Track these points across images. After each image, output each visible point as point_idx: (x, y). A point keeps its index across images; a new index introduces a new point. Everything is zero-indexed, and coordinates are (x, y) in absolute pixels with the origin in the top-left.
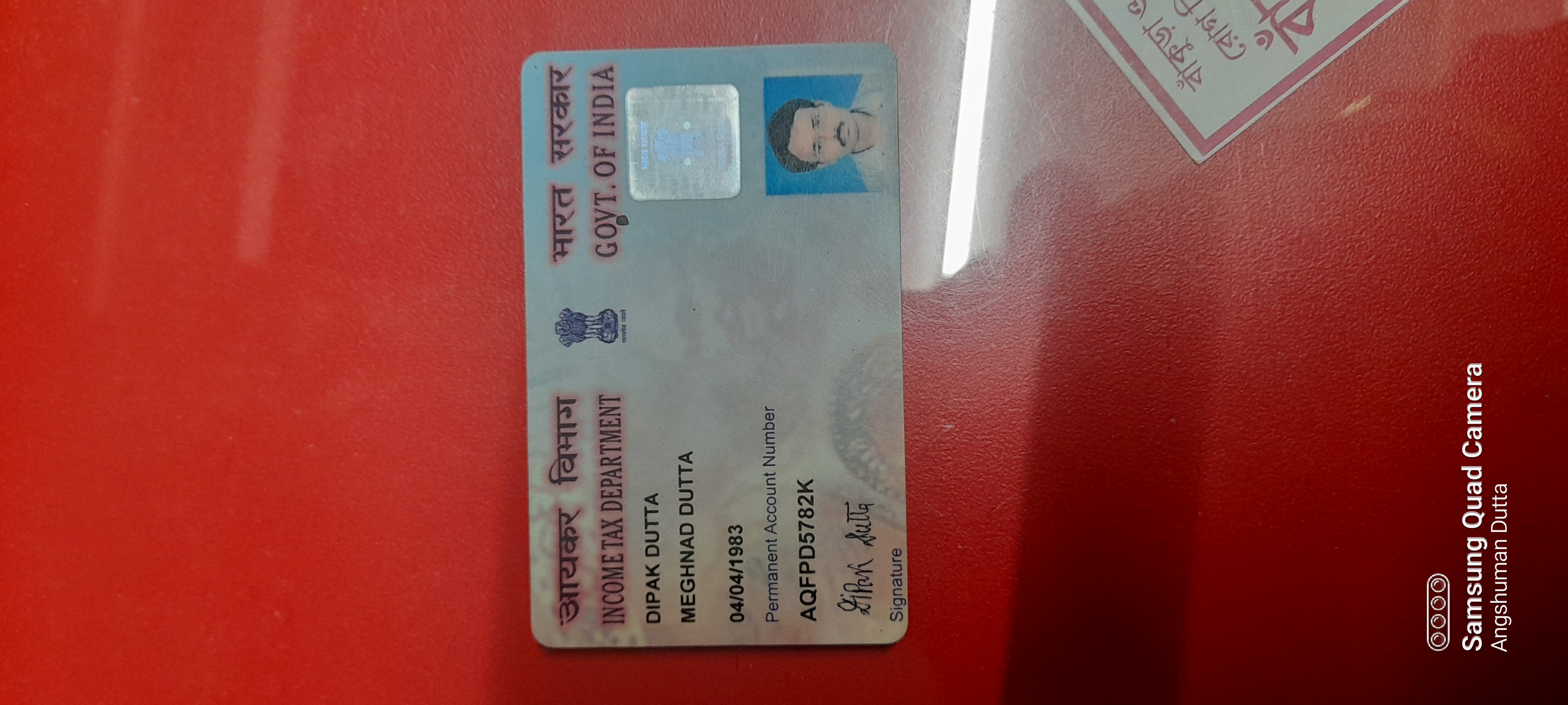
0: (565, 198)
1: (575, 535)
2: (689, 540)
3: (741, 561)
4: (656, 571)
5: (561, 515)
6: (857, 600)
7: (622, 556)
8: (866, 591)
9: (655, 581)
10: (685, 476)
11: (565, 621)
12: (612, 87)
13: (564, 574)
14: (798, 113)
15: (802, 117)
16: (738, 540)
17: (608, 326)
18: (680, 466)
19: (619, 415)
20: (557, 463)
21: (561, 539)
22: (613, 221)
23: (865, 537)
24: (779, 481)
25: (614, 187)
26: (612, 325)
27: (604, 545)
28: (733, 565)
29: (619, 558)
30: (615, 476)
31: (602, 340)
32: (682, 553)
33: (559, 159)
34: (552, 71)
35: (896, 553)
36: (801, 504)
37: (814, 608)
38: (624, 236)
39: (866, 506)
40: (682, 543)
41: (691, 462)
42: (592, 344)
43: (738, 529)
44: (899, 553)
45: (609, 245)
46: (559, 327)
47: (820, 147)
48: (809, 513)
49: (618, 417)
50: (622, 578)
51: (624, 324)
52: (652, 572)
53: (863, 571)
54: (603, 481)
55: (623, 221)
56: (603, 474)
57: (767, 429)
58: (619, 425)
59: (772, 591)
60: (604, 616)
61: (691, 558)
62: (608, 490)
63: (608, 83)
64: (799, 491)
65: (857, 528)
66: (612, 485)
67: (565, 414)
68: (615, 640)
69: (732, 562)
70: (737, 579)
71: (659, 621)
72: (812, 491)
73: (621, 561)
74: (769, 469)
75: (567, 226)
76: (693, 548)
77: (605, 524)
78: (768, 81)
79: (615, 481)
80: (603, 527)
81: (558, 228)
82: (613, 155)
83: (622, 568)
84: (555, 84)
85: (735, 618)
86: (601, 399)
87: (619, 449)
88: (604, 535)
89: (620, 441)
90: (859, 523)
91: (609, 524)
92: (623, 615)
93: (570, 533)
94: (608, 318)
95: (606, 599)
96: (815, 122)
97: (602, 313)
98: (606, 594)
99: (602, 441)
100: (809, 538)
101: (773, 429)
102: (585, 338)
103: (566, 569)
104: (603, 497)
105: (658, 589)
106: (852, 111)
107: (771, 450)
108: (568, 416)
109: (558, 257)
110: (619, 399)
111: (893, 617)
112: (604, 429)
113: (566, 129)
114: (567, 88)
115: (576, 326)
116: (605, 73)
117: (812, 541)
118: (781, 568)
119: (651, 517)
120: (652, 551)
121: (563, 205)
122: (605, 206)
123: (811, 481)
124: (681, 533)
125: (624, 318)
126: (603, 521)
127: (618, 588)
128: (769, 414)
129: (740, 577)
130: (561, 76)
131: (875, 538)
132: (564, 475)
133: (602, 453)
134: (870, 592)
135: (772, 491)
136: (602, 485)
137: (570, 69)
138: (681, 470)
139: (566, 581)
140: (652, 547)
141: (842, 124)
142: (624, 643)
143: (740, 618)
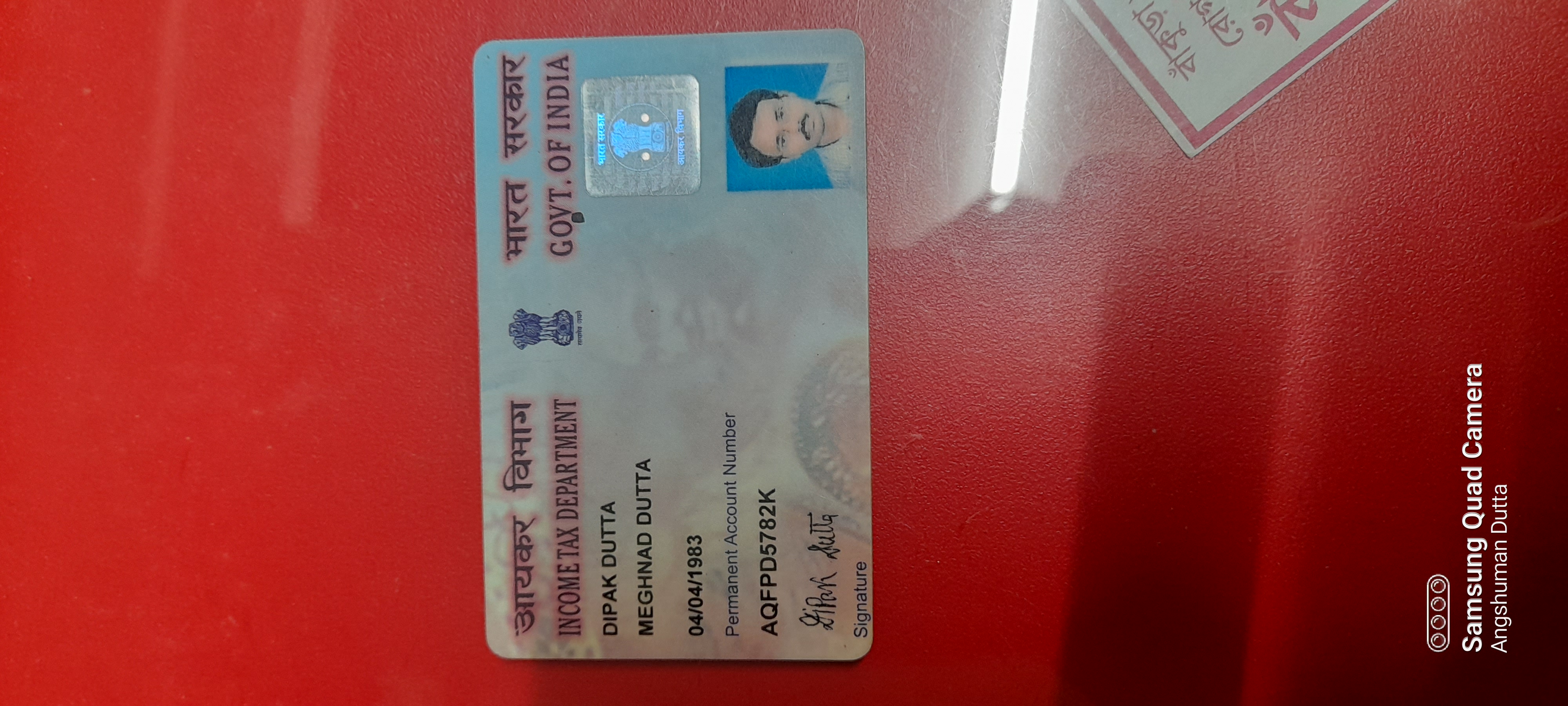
0: (519, 194)
1: (530, 544)
2: (647, 550)
3: (700, 573)
4: (613, 582)
5: (516, 522)
6: (820, 615)
7: (577, 565)
8: (829, 606)
9: (612, 593)
10: (642, 484)
11: (520, 632)
12: (567, 78)
13: (520, 583)
14: (759, 104)
15: (765, 109)
16: (697, 551)
17: (563, 327)
18: (637, 474)
19: (575, 420)
20: (511, 470)
21: (516, 548)
22: (568, 218)
23: (828, 549)
24: (740, 490)
25: (569, 182)
26: (568, 327)
27: (559, 554)
28: (692, 577)
29: (574, 568)
30: (570, 483)
31: (557, 342)
32: (640, 563)
33: (513, 153)
34: (505, 61)
35: (861, 566)
36: (762, 514)
37: (776, 623)
38: (580, 234)
39: (830, 517)
40: (640, 553)
41: (649, 470)
42: (547, 347)
43: (697, 540)
44: (863, 566)
45: (564, 244)
46: (513, 329)
47: (783, 141)
48: (771, 524)
49: (574, 422)
50: (578, 588)
51: (579, 325)
52: (608, 583)
53: (826, 585)
54: (558, 488)
55: (578, 218)
56: (558, 481)
57: (728, 436)
58: (575, 431)
59: (732, 605)
60: (561, 626)
61: (648, 569)
62: (564, 497)
63: (563, 73)
64: (761, 501)
65: (821, 540)
66: (567, 492)
67: (519, 418)
68: (572, 652)
69: (691, 574)
70: (696, 591)
71: (616, 633)
72: (773, 501)
73: (577, 571)
74: (730, 478)
75: (520, 223)
76: (650, 558)
77: (560, 532)
78: (729, 71)
79: (571, 489)
80: (558, 536)
81: (512, 225)
82: (568, 149)
83: (578, 578)
84: (508, 74)
85: (694, 631)
86: (556, 403)
87: (575, 456)
88: (559, 544)
89: (575, 447)
90: (823, 534)
91: (564, 533)
92: (579, 627)
93: (525, 542)
94: (564, 320)
95: (563, 610)
96: (779, 114)
97: (557, 314)
98: (562, 604)
99: (557, 447)
100: (771, 550)
101: (734, 436)
102: (540, 340)
103: (521, 579)
104: (558, 504)
105: (615, 600)
106: (818, 103)
107: (732, 458)
108: (523, 421)
109: (511, 255)
110: (574, 404)
111: (857, 633)
112: (559, 435)
113: (520, 122)
114: (520, 78)
115: (530, 329)
116: (560, 63)
117: (773, 554)
118: (741, 581)
119: (608, 527)
120: (609, 561)
121: (518, 201)
122: (560, 202)
123: (773, 491)
124: (639, 543)
125: (579, 320)
126: (558, 530)
127: (574, 598)
128: (729, 420)
129: (699, 590)
130: (514, 66)
131: (839, 551)
132: (518, 481)
133: (557, 460)
134: (834, 606)
135: (733, 501)
136: (558, 493)
137: (524, 58)
138: (638, 478)
139: (521, 591)
140: (609, 558)
141: (806, 116)
142: (580, 655)
143: (699, 631)
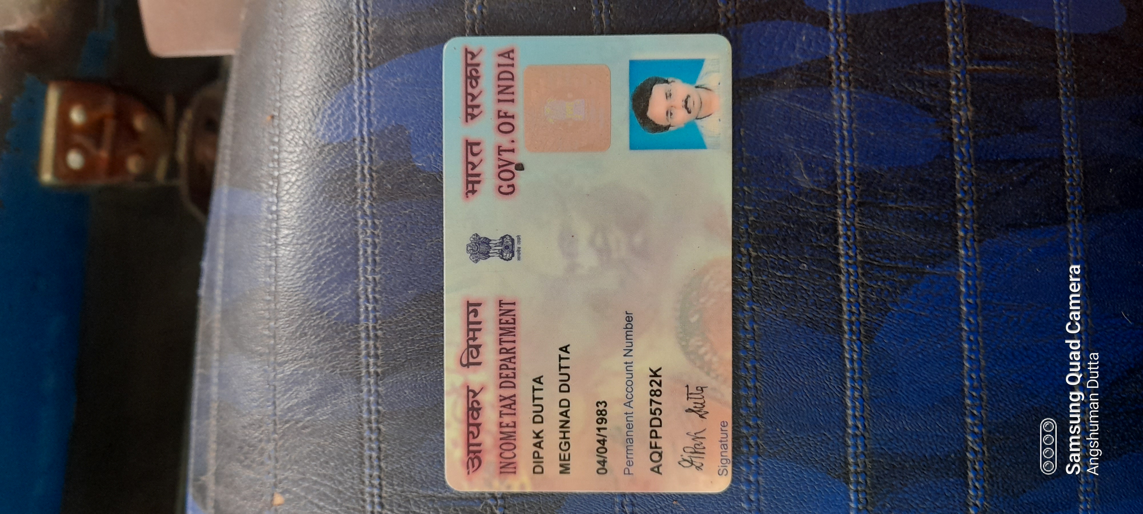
0: (476, 149)
1: (480, 406)
2: (566, 412)
3: (605, 429)
4: (541, 435)
5: (469, 391)
6: (693, 459)
7: (515, 423)
8: (700, 453)
9: (540, 443)
10: (564, 363)
11: (470, 472)
12: (513, 65)
13: (471, 436)
14: (654, 87)
15: (658, 91)
16: (604, 413)
17: (507, 247)
18: (560, 355)
19: (514, 315)
20: (466, 352)
21: (469, 409)
22: (512, 167)
23: (700, 412)
24: (636, 368)
25: (513, 141)
26: (510, 247)
27: (501, 414)
28: (599, 431)
29: (512, 424)
30: (510, 362)
31: (502, 258)
32: (561, 421)
33: (472, 119)
34: (467, 52)
35: (724, 424)
36: (652, 386)
37: (661, 465)
38: (521, 179)
39: (702, 388)
40: (561, 414)
41: (568, 353)
42: (495, 261)
43: (604, 404)
44: (726, 424)
45: (509, 186)
46: (469, 248)
47: (671, 114)
48: (658, 393)
49: (513, 317)
50: (515, 440)
52: (537, 436)
53: (698, 438)
54: (501, 365)
55: (520, 167)
56: (501, 360)
57: (627, 328)
58: (514, 323)
59: (629, 452)
60: (501, 468)
61: (567, 425)
62: (505, 372)
63: (510, 62)
64: (651, 376)
65: (694, 405)
66: (508, 368)
67: (473, 314)
68: (509, 487)
69: (599, 429)
70: (602, 442)
71: (542, 472)
72: (660, 376)
73: (514, 426)
74: (628, 360)
75: (476, 171)
76: (569, 417)
77: (502, 398)
78: (632, 63)
79: (511, 366)
80: (501, 400)
81: (470, 172)
82: (513, 117)
83: (515, 432)
84: (469, 61)
85: (600, 471)
86: (501, 303)
87: (514, 342)
88: (502, 407)
89: (514, 335)
90: (697, 401)
91: (505, 399)
92: (515, 468)
93: (475, 405)
94: (507, 242)
95: (502, 455)
96: (668, 95)
97: (503, 238)
98: (503, 451)
99: (501, 335)
100: (658, 412)
101: (631, 328)
102: (489, 256)
103: (472, 433)
104: (501, 377)
105: (542, 448)
106: (697, 87)
107: (630, 344)
108: (476, 316)
109: (470, 194)
110: (514, 304)
111: (720, 473)
112: (502, 326)
113: (477, 96)
114: (478, 65)
115: (483, 248)
116: (508, 54)
117: (660, 414)
118: (635, 434)
119: (537, 394)
120: (538, 419)
121: (474, 155)
122: (506, 156)
123: (660, 369)
124: (561, 406)
125: (519, 242)
126: (500, 396)
127: (512, 447)
128: (629, 317)
129: (604, 441)
130: (474, 56)
131: (707, 413)
132: (471, 360)
133: (500, 344)
134: (703, 453)
135: (630, 376)
136: (501, 369)
137: (481, 50)
138: (560, 358)
139: (472, 441)
140: (538, 417)
141: (688, 96)
142: (516, 489)
143: (604, 471)
